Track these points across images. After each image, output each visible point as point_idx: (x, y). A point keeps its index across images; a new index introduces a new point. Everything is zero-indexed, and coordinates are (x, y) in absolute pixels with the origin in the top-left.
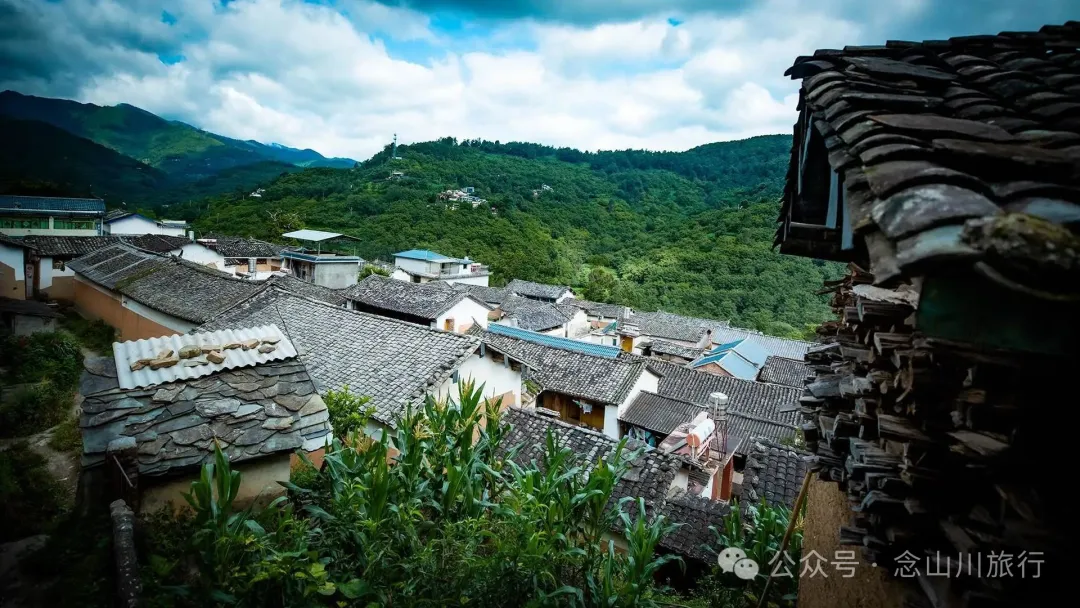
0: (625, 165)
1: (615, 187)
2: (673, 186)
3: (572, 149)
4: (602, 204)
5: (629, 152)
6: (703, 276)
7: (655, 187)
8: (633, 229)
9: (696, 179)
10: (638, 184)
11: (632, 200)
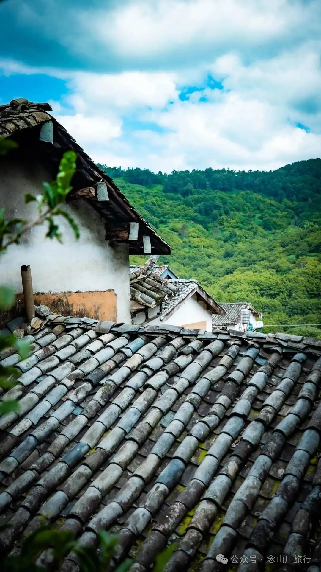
0: (203, 186)
1: (191, 211)
2: (259, 208)
3: (142, 169)
4: (174, 230)
5: (209, 172)
6: (276, 302)
7: (238, 209)
8: (209, 256)
9: (285, 200)
10: (217, 207)
11: (210, 225)
